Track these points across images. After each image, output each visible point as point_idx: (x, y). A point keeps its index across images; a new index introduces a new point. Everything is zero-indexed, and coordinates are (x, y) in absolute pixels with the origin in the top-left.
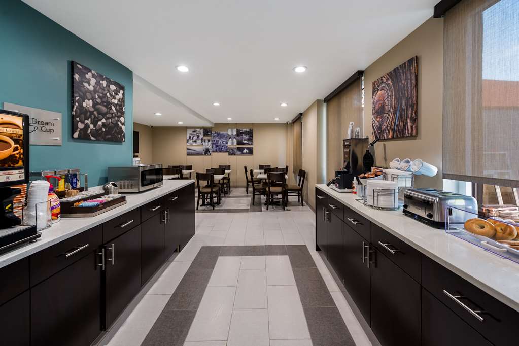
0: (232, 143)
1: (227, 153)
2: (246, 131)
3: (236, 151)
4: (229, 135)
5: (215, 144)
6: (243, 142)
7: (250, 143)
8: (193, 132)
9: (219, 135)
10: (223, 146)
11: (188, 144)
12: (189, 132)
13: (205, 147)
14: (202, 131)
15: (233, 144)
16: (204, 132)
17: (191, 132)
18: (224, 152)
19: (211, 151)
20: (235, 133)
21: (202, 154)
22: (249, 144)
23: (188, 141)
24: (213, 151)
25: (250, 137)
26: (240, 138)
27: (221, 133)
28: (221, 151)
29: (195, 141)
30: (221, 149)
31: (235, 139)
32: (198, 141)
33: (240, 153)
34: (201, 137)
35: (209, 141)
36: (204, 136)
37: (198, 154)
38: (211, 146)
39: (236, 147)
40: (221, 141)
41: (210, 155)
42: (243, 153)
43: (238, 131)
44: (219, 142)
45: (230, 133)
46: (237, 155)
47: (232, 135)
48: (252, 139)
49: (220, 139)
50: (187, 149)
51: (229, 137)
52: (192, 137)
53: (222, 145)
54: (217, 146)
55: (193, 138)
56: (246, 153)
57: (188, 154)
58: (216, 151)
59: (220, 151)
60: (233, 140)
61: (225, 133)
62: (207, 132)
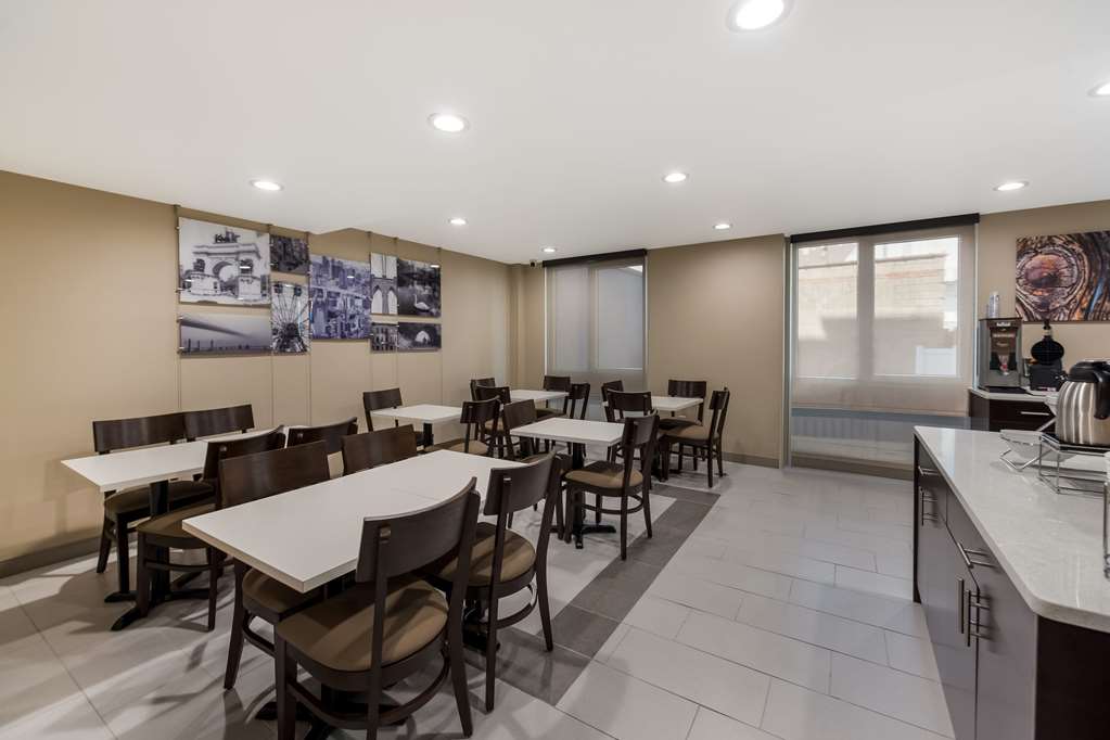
0: (383, 309)
1: (367, 345)
2: (424, 271)
3: (395, 336)
4: (373, 277)
5: (324, 306)
6: (416, 305)
7: (434, 310)
8: (218, 239)
9: (338, 270)
10: (352, 317)
11: (185, 296)
12: (195, 239)
13: (280, 318)
14: (264, 244)
15: (386, 313)
16: (273, 251)
17: (210, 241)
18: (357, 339)
19: (305, 335)
20: (392, 273)
21: (264, 350)
22: (432, 315)
23: (183, 283)
24: (316, 338)
25: (434, 290)
26: (405, 292)
27: (348, 264)
28: (345, 334)
29: (230, 287)
30: (348, 327)
31: (391, 294)
32: (243, 287)
33: (405, 343)
34: (262, 267)
35: (297, 291)
36: (275, 268)
37: (247, 347)
38: (306, 315)
39: (395, 320)
40: (347, 299)
41: (304, 350)
42: (416, 344)
43: (401, 266)
44: (340, 301)
45: (377, 272)
46: (400, 350)
47: (384, 277)
48: (438, 299)
49: (343, 287)
50: (184, 323)
51: (371, 284)
52: (210, 264)
53: (351, 311)
54: (331, 315)
55: (217, 269)
56: (424, 344)
57: (189, 350)
58: (329, 338)
59: (343, 337)
60: (385, 297)
61: (360, 266)
62: (289, 251)
